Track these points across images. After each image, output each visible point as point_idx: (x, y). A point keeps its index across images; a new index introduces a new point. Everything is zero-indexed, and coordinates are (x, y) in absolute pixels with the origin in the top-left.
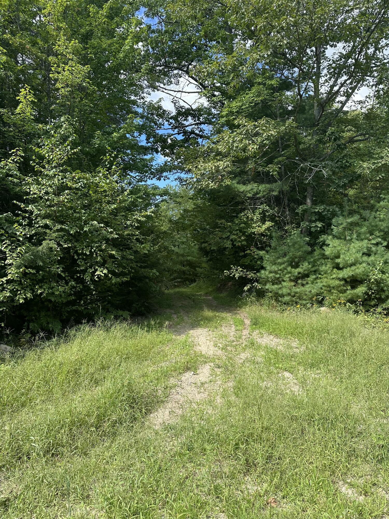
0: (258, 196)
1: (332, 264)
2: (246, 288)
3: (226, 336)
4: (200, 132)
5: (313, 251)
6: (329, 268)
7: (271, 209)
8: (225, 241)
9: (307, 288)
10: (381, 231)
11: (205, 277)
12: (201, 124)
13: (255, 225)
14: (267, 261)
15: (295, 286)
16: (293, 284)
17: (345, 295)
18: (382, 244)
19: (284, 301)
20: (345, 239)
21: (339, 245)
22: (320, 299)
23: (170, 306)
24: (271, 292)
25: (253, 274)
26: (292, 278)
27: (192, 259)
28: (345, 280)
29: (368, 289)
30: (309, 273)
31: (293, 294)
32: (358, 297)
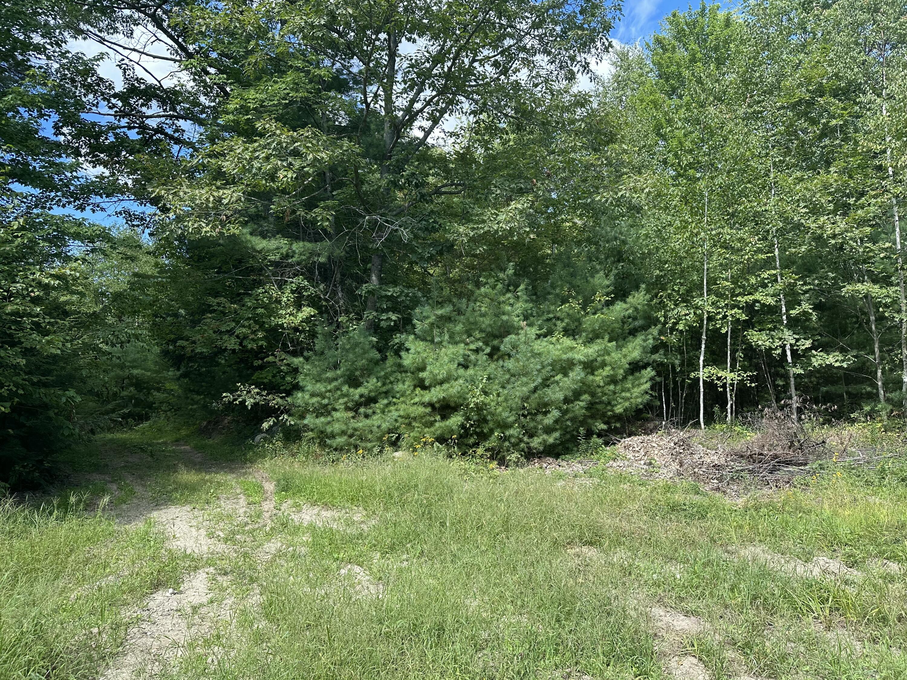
0: (290, 261)
1: (413, 380)
2: (265, 425)
3: (229, 516)
4: (174, 132)
5: (384, 359)
6: (409, 386)
7: (313, 286)
8: (226, 337)
9: (376, 420)
10: (481, 331)
11: (170, 410)
12: (178, 118)
13: (284, 312)
14: (306, 375)
15: (353, 417)
16: (350, 414)
17: (432, 429)
18: (483, 351)
19: (335, 445)
20: (432, 341)
21: (425, 350)
22: (394, 439)
23: (99, 468)
24: (312, 430)
25: (279, 400)
26: (350, 405)
27: (143, 374)
28: (431, 405)
29: (465, 420)
30: (376, 396)
31: (350, 432)
32: (452, 432)
